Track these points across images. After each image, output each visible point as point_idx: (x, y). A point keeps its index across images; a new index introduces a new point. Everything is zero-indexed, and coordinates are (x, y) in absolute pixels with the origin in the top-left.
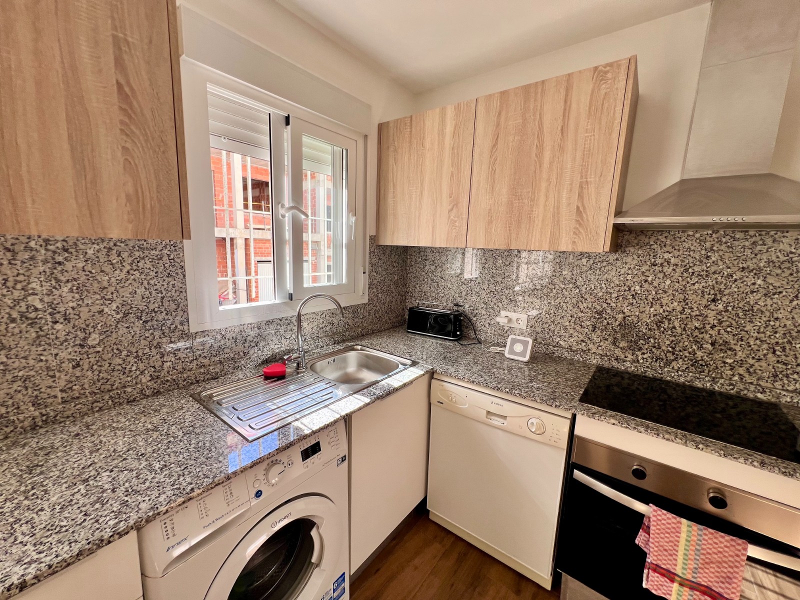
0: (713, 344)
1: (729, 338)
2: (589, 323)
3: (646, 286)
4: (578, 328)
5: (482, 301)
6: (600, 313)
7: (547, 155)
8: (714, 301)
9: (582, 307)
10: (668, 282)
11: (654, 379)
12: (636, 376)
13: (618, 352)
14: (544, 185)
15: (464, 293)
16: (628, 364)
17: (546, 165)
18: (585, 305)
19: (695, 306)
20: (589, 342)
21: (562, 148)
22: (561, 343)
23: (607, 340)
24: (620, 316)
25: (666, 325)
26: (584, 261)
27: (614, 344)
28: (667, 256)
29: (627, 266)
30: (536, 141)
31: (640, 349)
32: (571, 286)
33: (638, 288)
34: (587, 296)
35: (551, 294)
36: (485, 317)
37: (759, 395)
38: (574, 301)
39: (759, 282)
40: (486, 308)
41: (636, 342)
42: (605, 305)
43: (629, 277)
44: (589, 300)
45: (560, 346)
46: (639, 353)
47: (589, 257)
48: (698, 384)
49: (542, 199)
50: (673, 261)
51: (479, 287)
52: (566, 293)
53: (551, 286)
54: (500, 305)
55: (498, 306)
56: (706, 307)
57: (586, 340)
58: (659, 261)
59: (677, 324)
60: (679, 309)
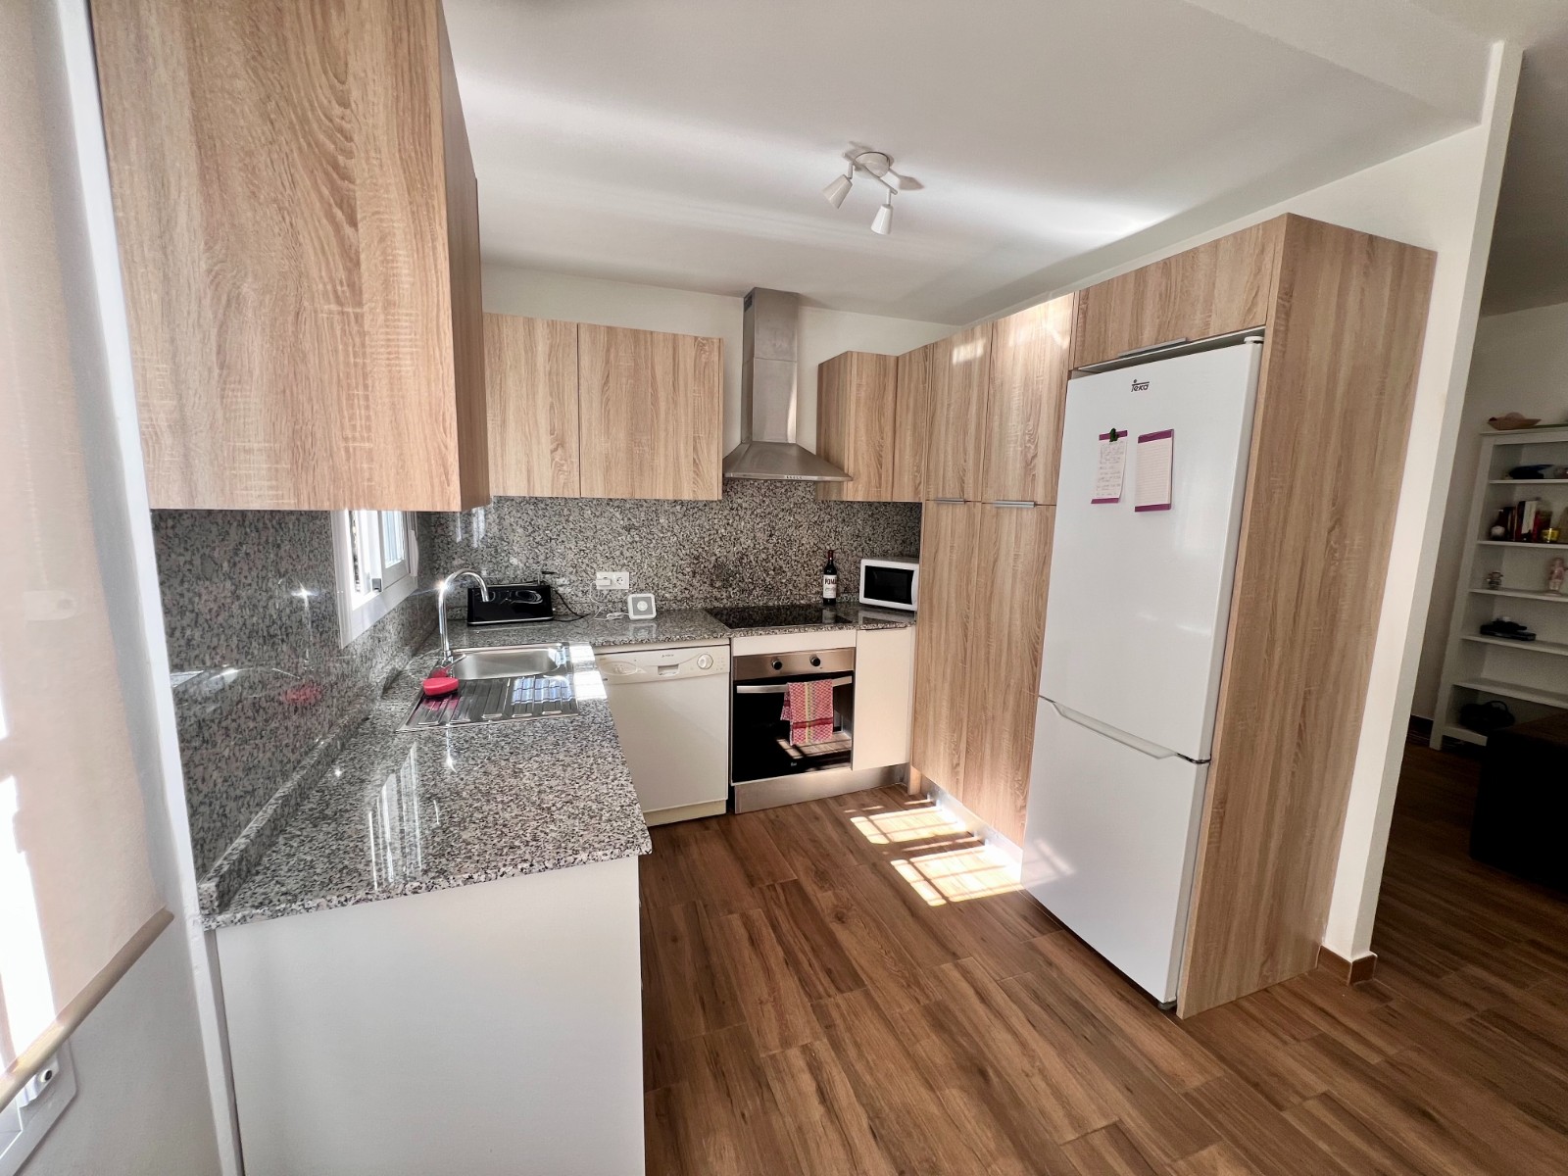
0: (774, 570)
1: (781, 563)
2: (688, 570)
3: (729, 528)
4: (680, 576)
5: (569, 565)
6: (697, 558)
7: (663, 405)
8: (771, 536)
9: (681, 555)
10: (743, 524)
11: (744, 609)
12: (732, 609)
13: (716, 593)
14: (662, 434)
15: (542, 557)
16: (725, 601)
17: (662, 416)
18: (684, 552)
19: (761, 541)
20: (691, 588)
21: (675, 403)
22: (667, 595)
23: (705, 583)
24: (714, 558)
25: (745, 561)
26: (678, 507)
27: (711, 585)
28: (739, 501)
29: (713, 512)
30: (650, 390)
31: (731, 585)
32: (669, 534)
33: (723, 531)
34: (685, 543)
35: (652, 545)
36: (576, 584)
37: (802, 602)
38: (673, 549)
39: (792, 519)
40: (577, 572)
41: (727, 581)
42: (700, 550)
43: (716, 521)
44: (687, 547)
45: (666, 598)
46: (730, 589)
47: (682, 504)
48: (771, 604)
49: (662, 450)
50: (744, 505)
51: (563, 547)
52: (666, 542)
53: (650, 537)
54: (595, 566)
55: (592, 568)
56: (767, 541)
57: (688, 587)
58: (735, 506)
59: (752, 559)
60: (752, 545)
